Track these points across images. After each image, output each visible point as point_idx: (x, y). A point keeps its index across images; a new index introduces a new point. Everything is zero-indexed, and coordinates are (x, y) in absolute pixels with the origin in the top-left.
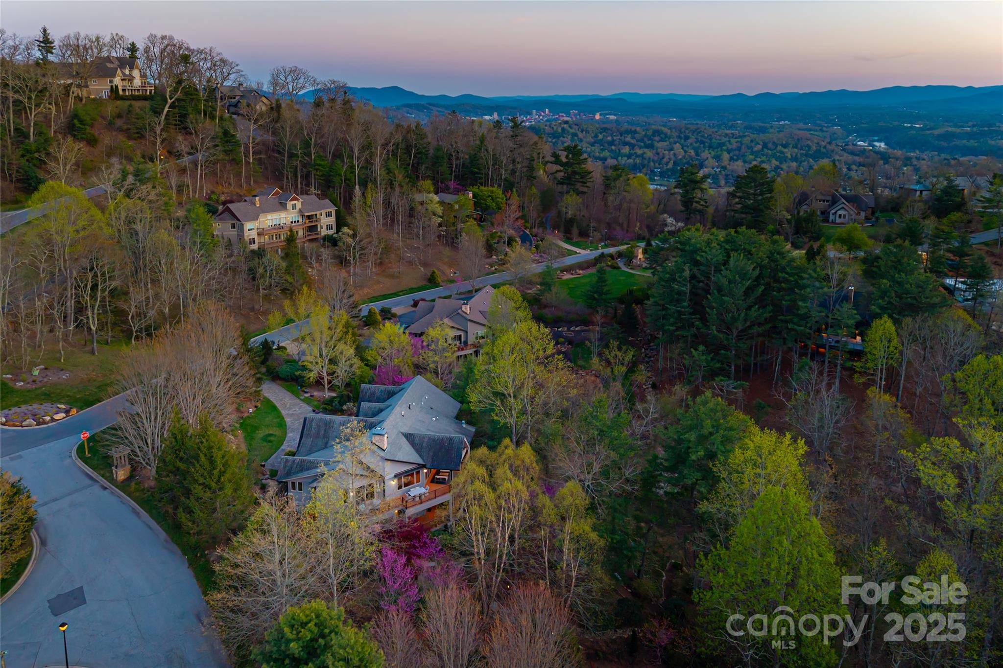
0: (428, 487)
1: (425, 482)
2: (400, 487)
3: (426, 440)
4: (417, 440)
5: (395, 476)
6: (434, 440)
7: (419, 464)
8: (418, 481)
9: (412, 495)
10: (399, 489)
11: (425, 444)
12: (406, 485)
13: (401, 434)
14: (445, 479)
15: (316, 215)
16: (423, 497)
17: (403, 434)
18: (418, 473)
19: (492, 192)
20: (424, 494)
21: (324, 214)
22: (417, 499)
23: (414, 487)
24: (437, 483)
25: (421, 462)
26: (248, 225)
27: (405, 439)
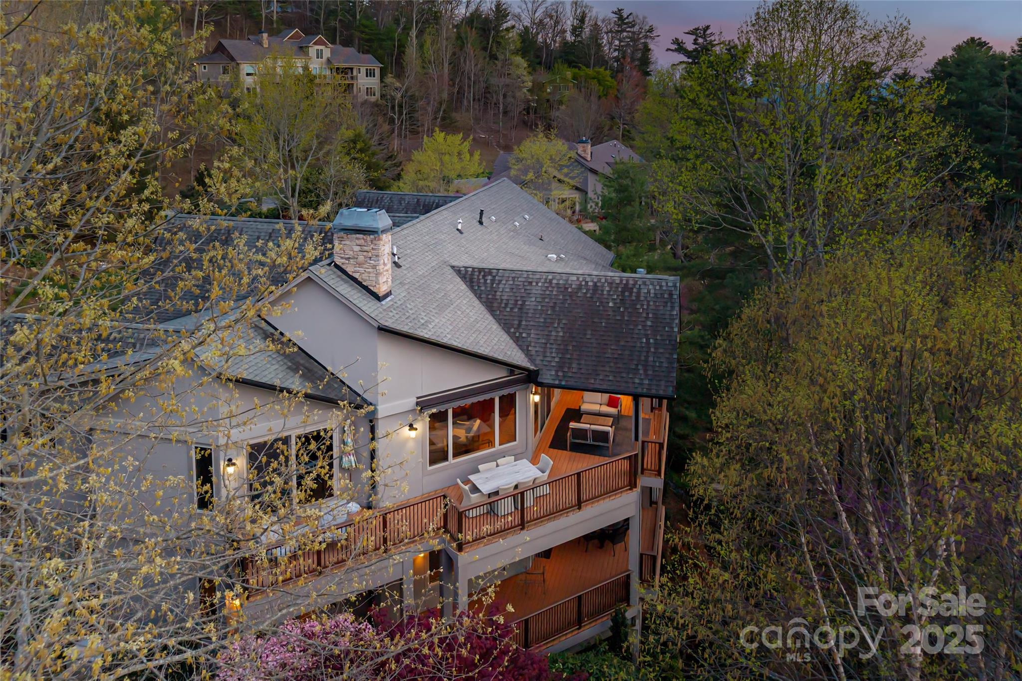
0: (546, 459)
1: (533, 441)
2: (437, 456)
3: (536, 290)
4: (504, 292)
5: (423, 404)
6: (564, 289)
7: (512, 368)
8: (509, 436)
9: (486, 488)
10: (432, 462)
11: (531, 302)
12: (462, 449)
13: (450, 274)
14: (607, 433)
15: (352, 69)
16: (529, 501)
17: (457, 271)
18: (508, 404)
19: (598, 73)
20: (535, 485)
21: (363, 70)
22: (506, 507)
23: (493, 458)
24: (577, 448)
25: (518, 357)
26: (246, 68)
27: (463, 287)
